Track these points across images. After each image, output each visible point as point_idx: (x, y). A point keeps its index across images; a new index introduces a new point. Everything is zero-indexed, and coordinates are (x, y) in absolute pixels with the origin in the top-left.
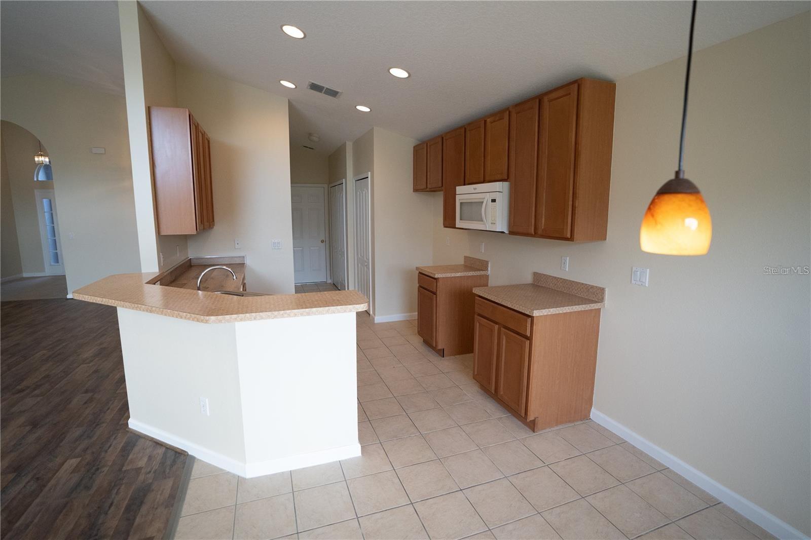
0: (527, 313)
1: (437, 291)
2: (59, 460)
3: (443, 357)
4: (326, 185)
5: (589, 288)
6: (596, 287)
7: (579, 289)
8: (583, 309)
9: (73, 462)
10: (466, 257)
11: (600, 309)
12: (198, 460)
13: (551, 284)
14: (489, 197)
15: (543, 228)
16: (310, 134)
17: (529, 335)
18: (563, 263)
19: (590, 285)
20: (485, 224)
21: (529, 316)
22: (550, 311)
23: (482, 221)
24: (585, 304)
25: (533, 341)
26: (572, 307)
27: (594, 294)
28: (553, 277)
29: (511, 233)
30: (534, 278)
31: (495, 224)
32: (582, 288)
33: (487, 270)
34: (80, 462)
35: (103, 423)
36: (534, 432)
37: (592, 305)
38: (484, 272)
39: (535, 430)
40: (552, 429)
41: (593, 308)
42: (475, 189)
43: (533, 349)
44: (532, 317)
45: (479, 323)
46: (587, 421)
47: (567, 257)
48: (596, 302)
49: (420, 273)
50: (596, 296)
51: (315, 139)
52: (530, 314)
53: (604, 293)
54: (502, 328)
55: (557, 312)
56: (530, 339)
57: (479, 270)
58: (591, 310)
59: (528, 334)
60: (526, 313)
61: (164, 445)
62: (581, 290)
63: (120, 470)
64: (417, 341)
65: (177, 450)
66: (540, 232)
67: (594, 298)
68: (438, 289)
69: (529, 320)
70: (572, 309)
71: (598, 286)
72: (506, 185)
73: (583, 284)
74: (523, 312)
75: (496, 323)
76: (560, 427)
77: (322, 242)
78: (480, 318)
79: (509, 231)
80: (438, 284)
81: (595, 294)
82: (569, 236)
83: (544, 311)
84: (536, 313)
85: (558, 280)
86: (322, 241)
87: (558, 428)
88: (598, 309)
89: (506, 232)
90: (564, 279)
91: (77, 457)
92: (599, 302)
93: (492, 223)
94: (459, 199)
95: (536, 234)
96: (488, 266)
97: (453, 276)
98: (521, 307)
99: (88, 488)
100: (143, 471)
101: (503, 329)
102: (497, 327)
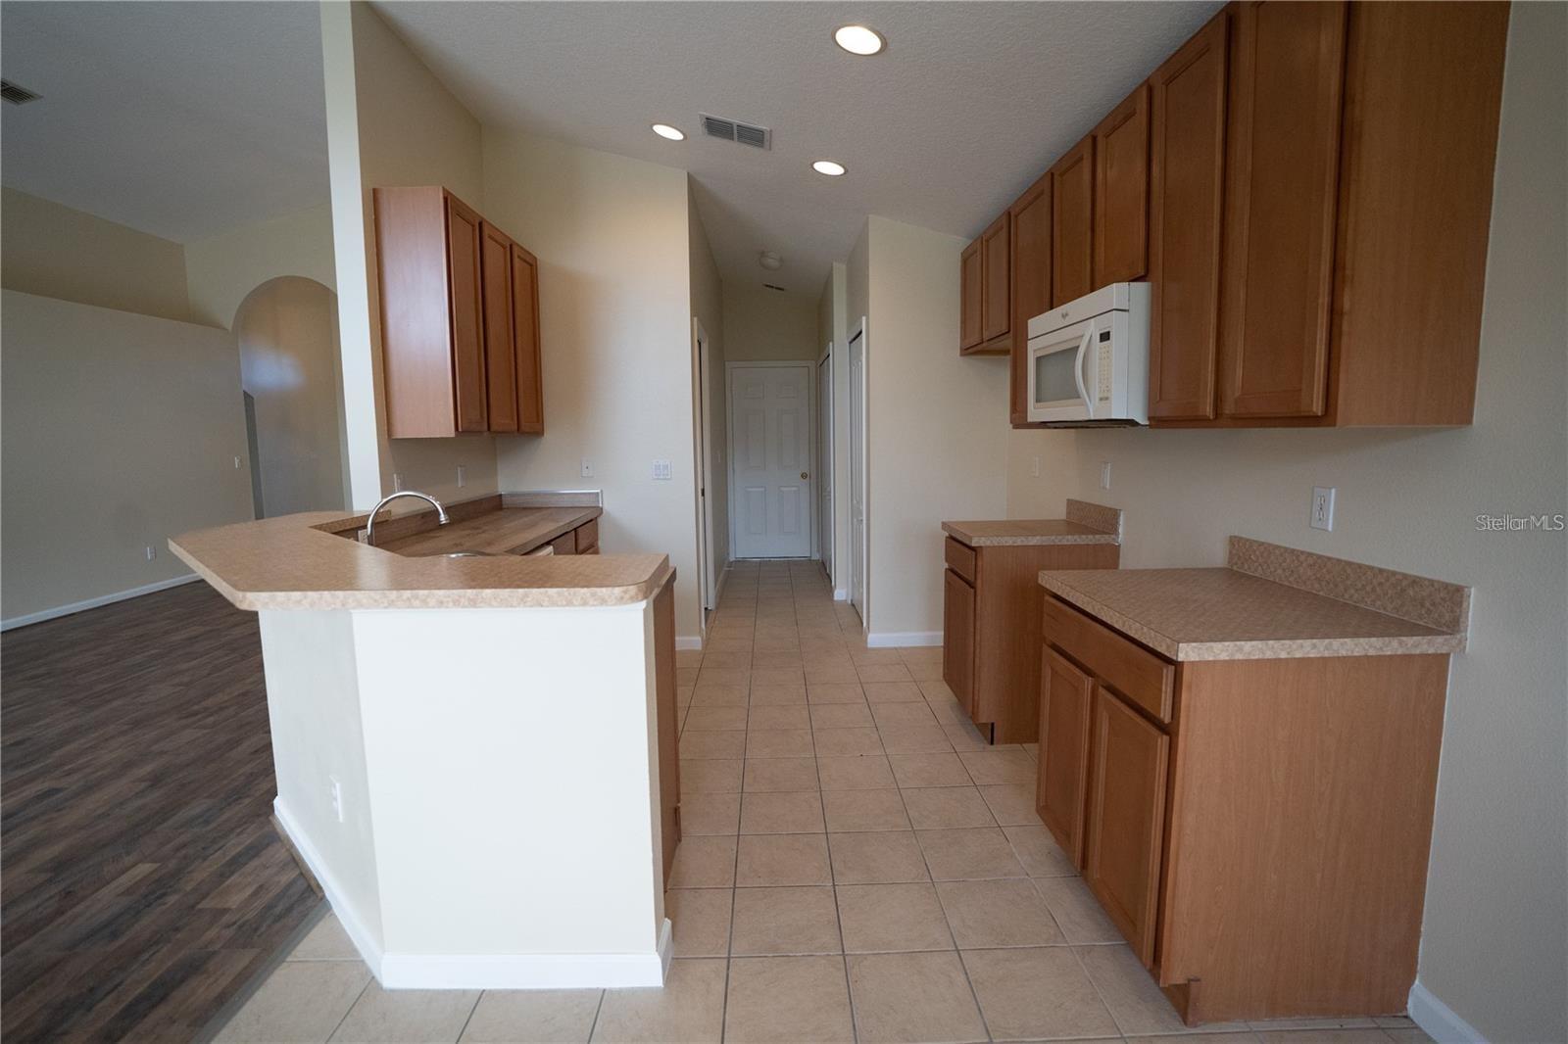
0: (1162, 649)
1: (976, 579)
2: (128, 860)
3: (992, 743)
4: (813, 362)
5: (1405, 583)
6: (1432, 582)
7: (1368, 588)
8: (1372, 652)
9: (145, 868)
10: (1070, 503)
11: (1448, 655)
12: (333, 914)
13: (1280, 571)
14: (1093, 329)
15: (1237, 394)
16: (763, 254)
17: (1167, 720)
18: (1316, 508)
19: (1405, 576)
20: (1086, 405)
21: (1169, 661)
22: (1240, 650)
23: (1079, 397)
24: (1382, 635)
25: (1181, 738)
26: (1327, 641)
27: (1422, 606)
28: (1286, 549)
29: (1157, 422)
30: (1230, 552)
31: (1107, 399)
32: (1380, 584)
33: (1115, 531)
34: (155, 870)
35: (248, 796)
36: (1185, 1023)
37: (1410, 641)
38: (1106, 536)
39: (1190, 1018)
40: (1254, 1025)
41: (1418, 652)
42: (1064, 316)
43: (1179, 762)
44: (1178, 666)
45: (1052, 669)
46: (1393, 1023)
47: (1330, 488)
48: (1428, 631)
49: (951, 538)
50: (1429, 611)
51: (772, 262)
52: (1168, 655)
53: (1460, 604)
54: (1101, 689)
55: (1269, 655)
56: (1170, 730)
57: (1094, 532)
58: (1408, 658)
59: (1165, 715)
60: (1159, 650)
61: (300, 865)
62: (1374, 590)
63: (193, 907)
64: (942, 695)
65: (312, 883)
66: (1229, 408)
67: (1420, 617)
68: (979, 576)
69: (1168, 672)
70: (1326, 648)
71: (1436, 578)
72: (1141, 289)
73: (1381, 571)
74: (1151, 645)
75: (1088, 672)
76: (1286, 1024)
77: (802, 476)
78: (1055, 655)
79: (1149, 419)
80: (980, 563)
81: (1427, 604)
82: (1317, 408)
83: (1217, 646)
84: (1187, 653)
85: (1302, 558)
86: (804, 476)
87: (1275, 1026)
88: (1435, 656)
89: (1142, 420)
90: (1320, 557)
91: (156, 862)
92: (1442, 633)
93: (1101, 399)
94: (1033, 349)
95: (1217, 418)
96: (1117, 523)
97: (1019, 543)
98: (1145, 629)
99: (115, 935)
100: (226, 918)
101: (1102, 692)
102: (1088, 682)
